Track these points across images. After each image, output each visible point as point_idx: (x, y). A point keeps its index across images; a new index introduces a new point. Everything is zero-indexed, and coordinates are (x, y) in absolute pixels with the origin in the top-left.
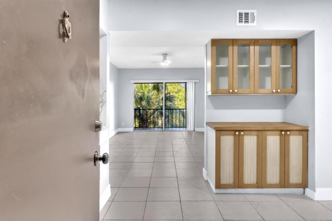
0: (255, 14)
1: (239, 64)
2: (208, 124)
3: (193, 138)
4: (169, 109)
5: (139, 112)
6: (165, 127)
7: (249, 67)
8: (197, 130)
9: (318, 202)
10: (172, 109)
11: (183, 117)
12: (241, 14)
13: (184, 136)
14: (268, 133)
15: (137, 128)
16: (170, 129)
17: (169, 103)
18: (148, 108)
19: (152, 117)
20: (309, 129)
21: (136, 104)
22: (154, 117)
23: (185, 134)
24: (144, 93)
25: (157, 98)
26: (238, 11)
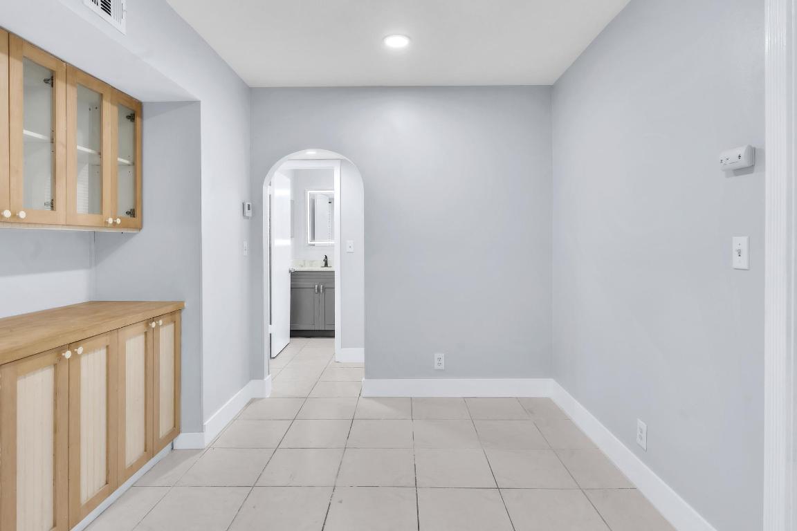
9: (210, 448)
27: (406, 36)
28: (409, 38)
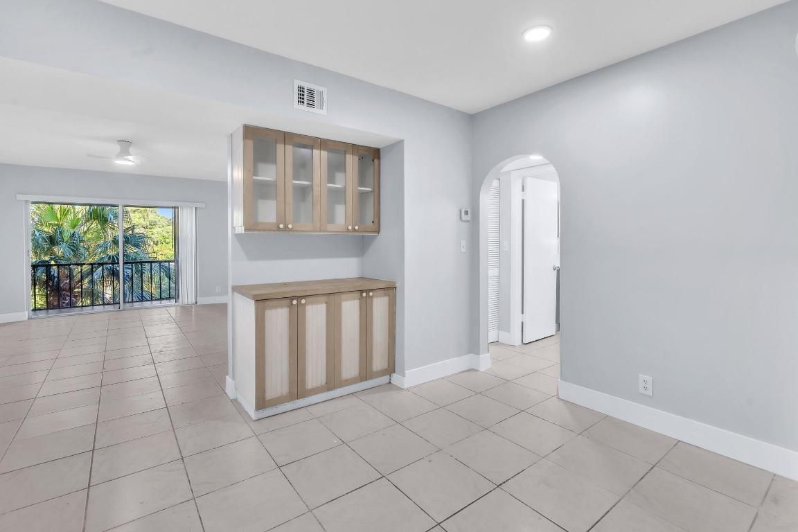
0: (325, 95)
1: (294, 179)
2: (236, 289)
3: (193, 318)
4: (132, 263)
5: (46, 273)
6: (124, 302)
7: (312, 185)
8: (201, 301)
9: (408, 390)
10: (142, 263)
11: (170, 279)
12: (301, 89)
13: (174, 316)
14: (343, 296)
15: (40, 309)
16: (137, 305)
17: (132, 250)
18: (74, 260)
19: (86, 281)
20: (397, 285)
21: (36, 253)
22: (92, 282)
23: (174, 312)
24: (59, 226)
25: (99, 238)
26: (297, 83)
27: (548, 26)
28: (552, 28)
